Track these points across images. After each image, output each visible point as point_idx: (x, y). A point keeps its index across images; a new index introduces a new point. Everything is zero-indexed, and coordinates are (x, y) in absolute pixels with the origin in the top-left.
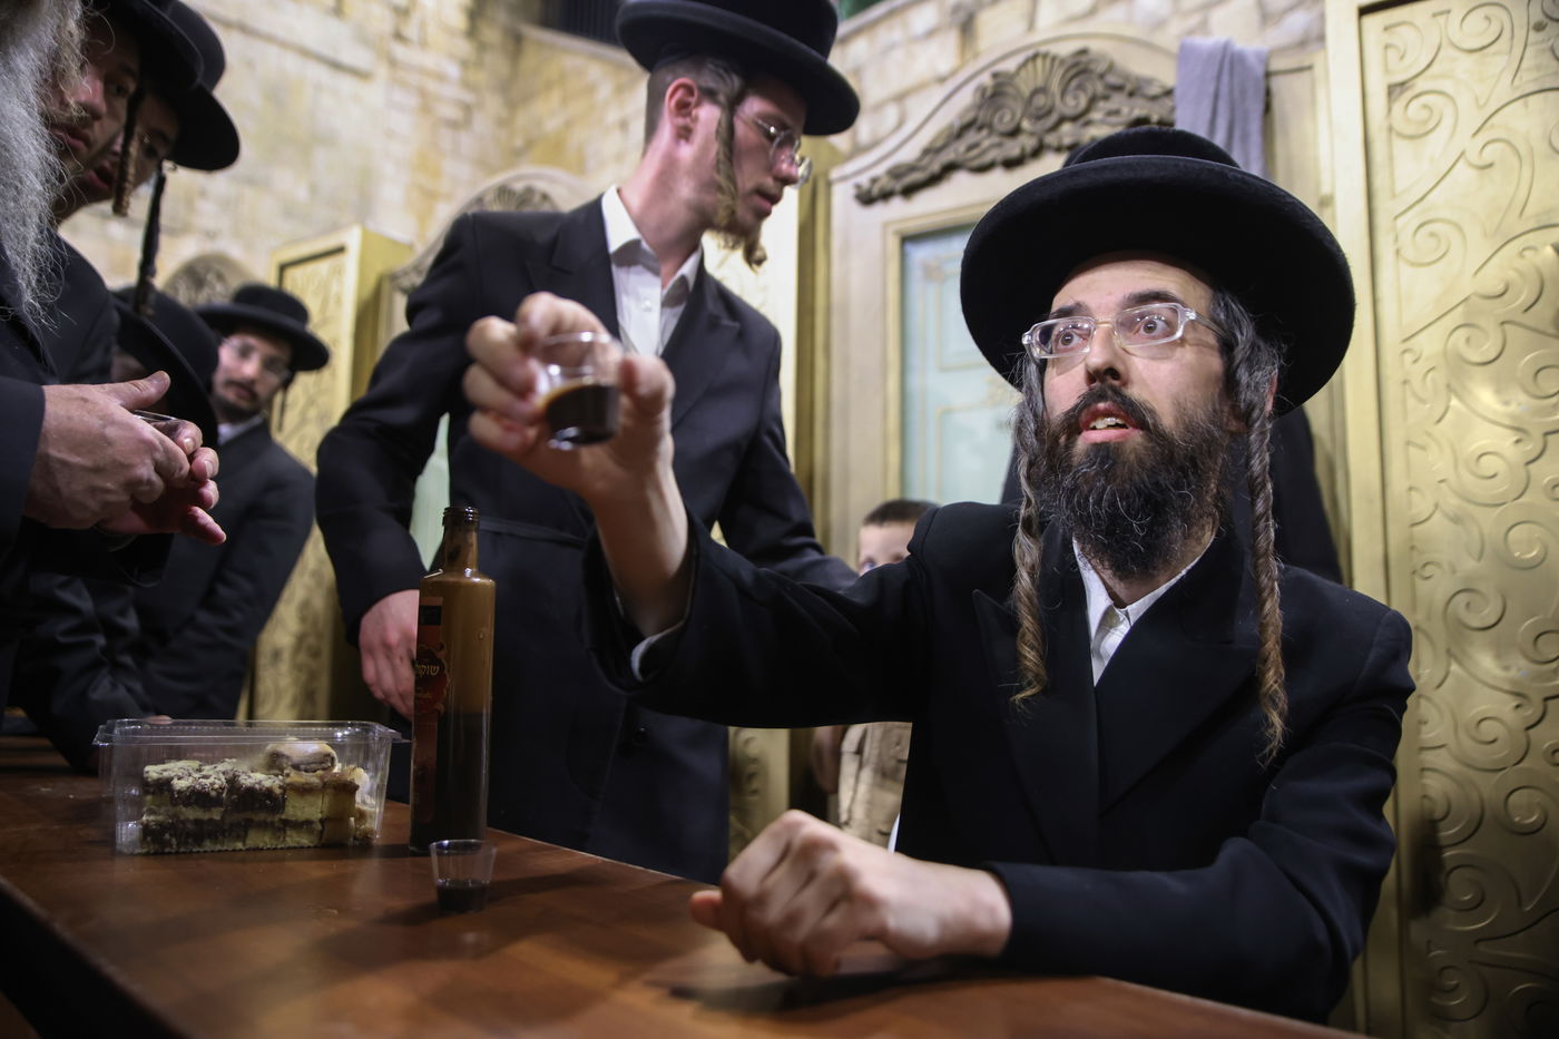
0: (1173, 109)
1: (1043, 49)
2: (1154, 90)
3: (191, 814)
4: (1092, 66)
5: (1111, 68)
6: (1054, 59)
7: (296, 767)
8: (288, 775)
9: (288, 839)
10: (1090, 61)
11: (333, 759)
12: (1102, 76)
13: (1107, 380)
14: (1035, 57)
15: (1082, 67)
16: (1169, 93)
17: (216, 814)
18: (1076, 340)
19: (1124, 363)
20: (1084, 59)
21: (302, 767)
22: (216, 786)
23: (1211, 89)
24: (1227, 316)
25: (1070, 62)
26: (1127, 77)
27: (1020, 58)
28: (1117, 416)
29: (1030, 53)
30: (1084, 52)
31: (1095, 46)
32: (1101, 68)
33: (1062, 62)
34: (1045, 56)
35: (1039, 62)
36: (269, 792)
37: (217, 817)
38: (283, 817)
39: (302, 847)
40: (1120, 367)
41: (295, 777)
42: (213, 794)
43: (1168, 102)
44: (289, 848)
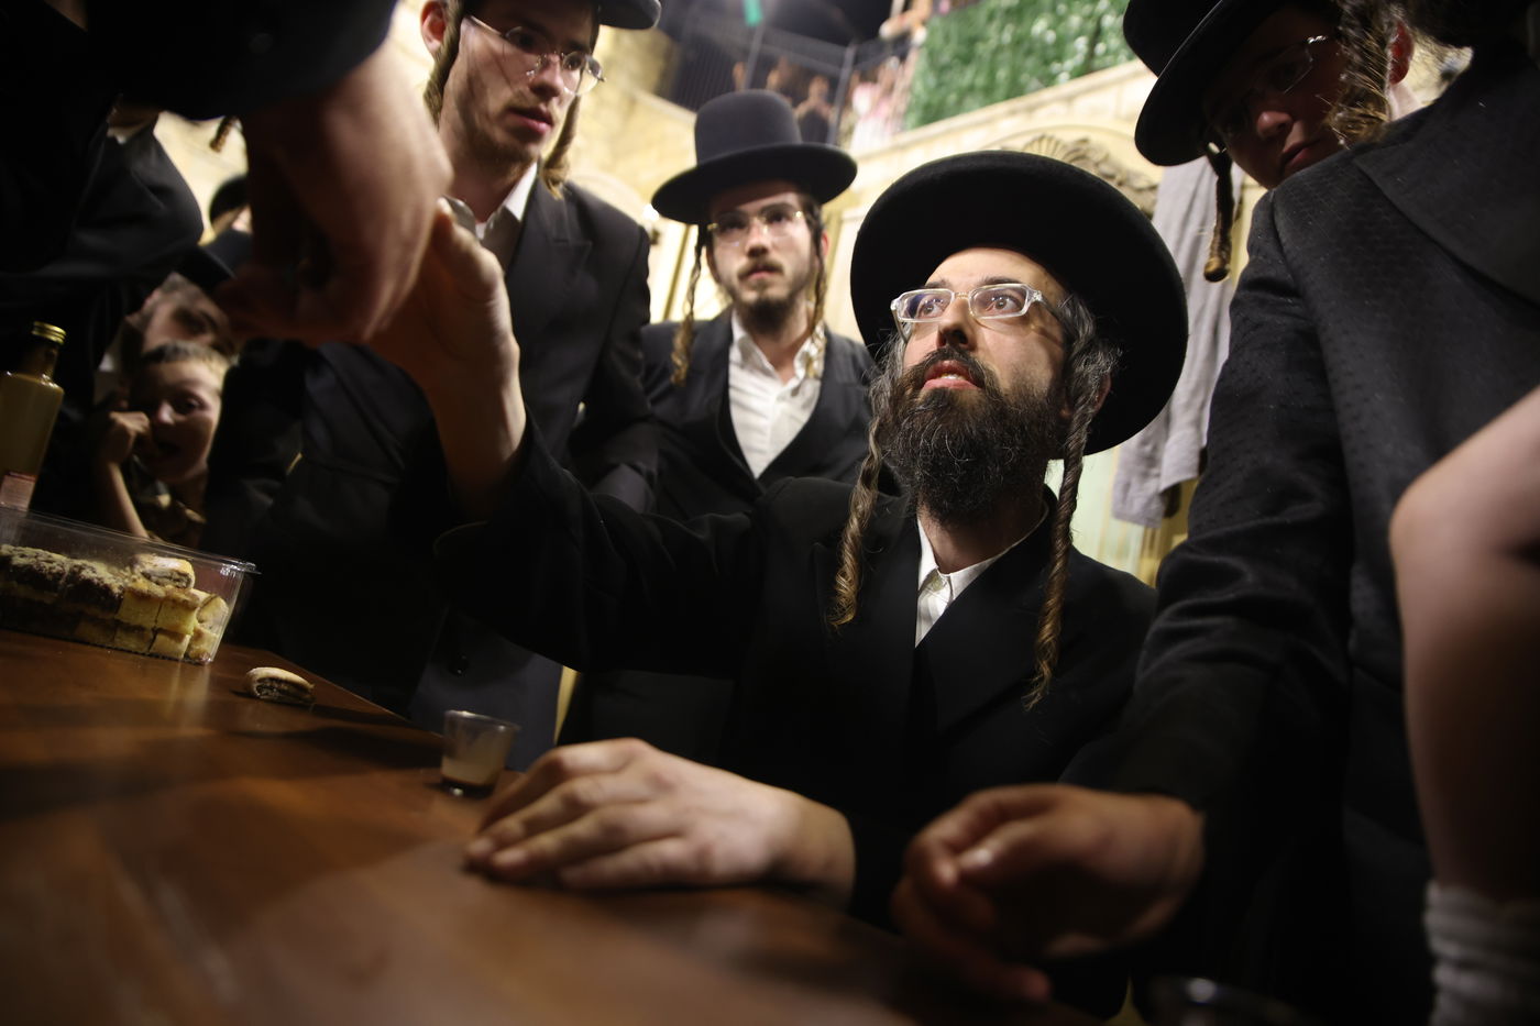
0: (1154, 202)
1: (1050, 133)
2: (1142, 183)
3: (22, 591)
4: (1090, 155)
5: (1106, 159)
6: (1057, 143)
7: (147, 576)
8: (134, 580)
9: (117, 640)
10: (1088, 150)
11: (189, 581)
12: (1097, 165)
13: (957, 340)
14: (1041, 139)
15: (1081, 153)
16: (1153, 188)
17: (48, 598)
18: (936, 309)
19: (973, 330)
20: (1084, 147)
21: (153, 578)
22: (54, 571)
23: (1191, 188)
24: (1073, 314)
25: (1070, 148)
26: (1119, 169)
27: (1028, 139)
28: (959, 374)
29: (1038, 135)
30: (1084, 141)
31: (1095, 138)
32: (1097, 157)
33: (1064, 147)
34: (1050, 139)
35: (1044, 143)
36: (107, 589)
37: (48, 601)
38: (117, 617)
39: (129, 652)
40: (968, 332)
41: (143, 585)
42: (49, 577)
43: (1150, 196)
44: (116, 649)
